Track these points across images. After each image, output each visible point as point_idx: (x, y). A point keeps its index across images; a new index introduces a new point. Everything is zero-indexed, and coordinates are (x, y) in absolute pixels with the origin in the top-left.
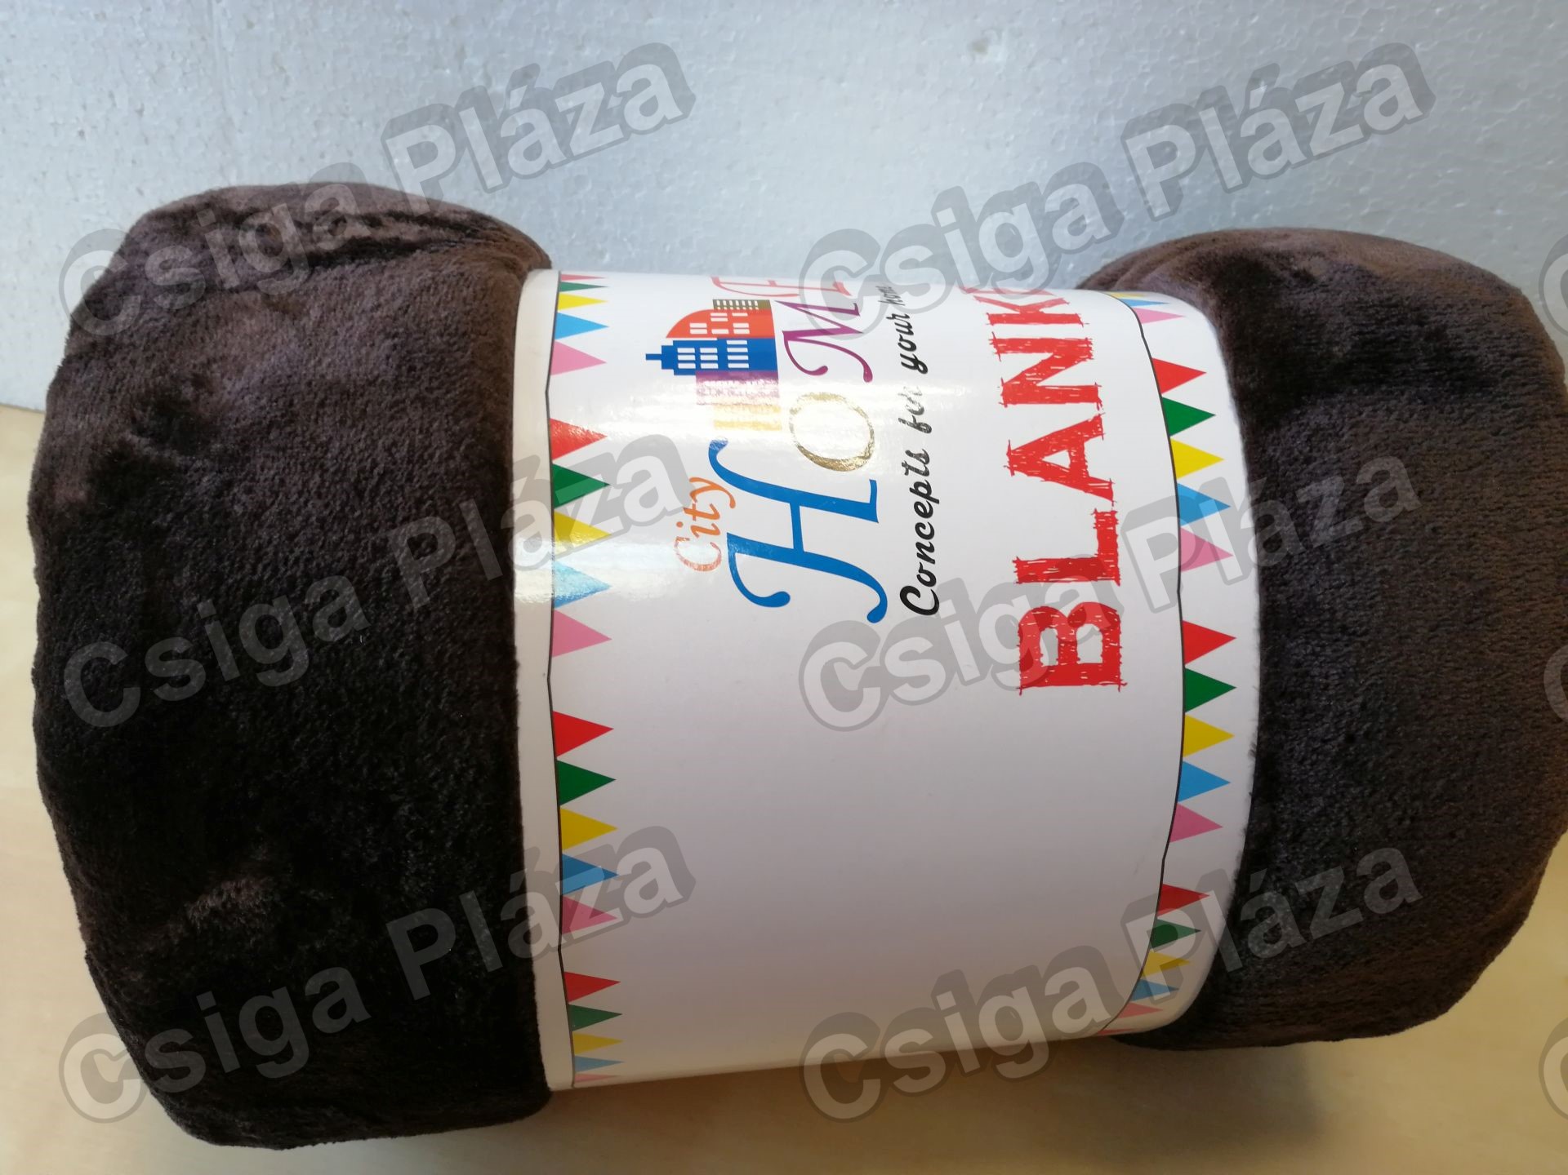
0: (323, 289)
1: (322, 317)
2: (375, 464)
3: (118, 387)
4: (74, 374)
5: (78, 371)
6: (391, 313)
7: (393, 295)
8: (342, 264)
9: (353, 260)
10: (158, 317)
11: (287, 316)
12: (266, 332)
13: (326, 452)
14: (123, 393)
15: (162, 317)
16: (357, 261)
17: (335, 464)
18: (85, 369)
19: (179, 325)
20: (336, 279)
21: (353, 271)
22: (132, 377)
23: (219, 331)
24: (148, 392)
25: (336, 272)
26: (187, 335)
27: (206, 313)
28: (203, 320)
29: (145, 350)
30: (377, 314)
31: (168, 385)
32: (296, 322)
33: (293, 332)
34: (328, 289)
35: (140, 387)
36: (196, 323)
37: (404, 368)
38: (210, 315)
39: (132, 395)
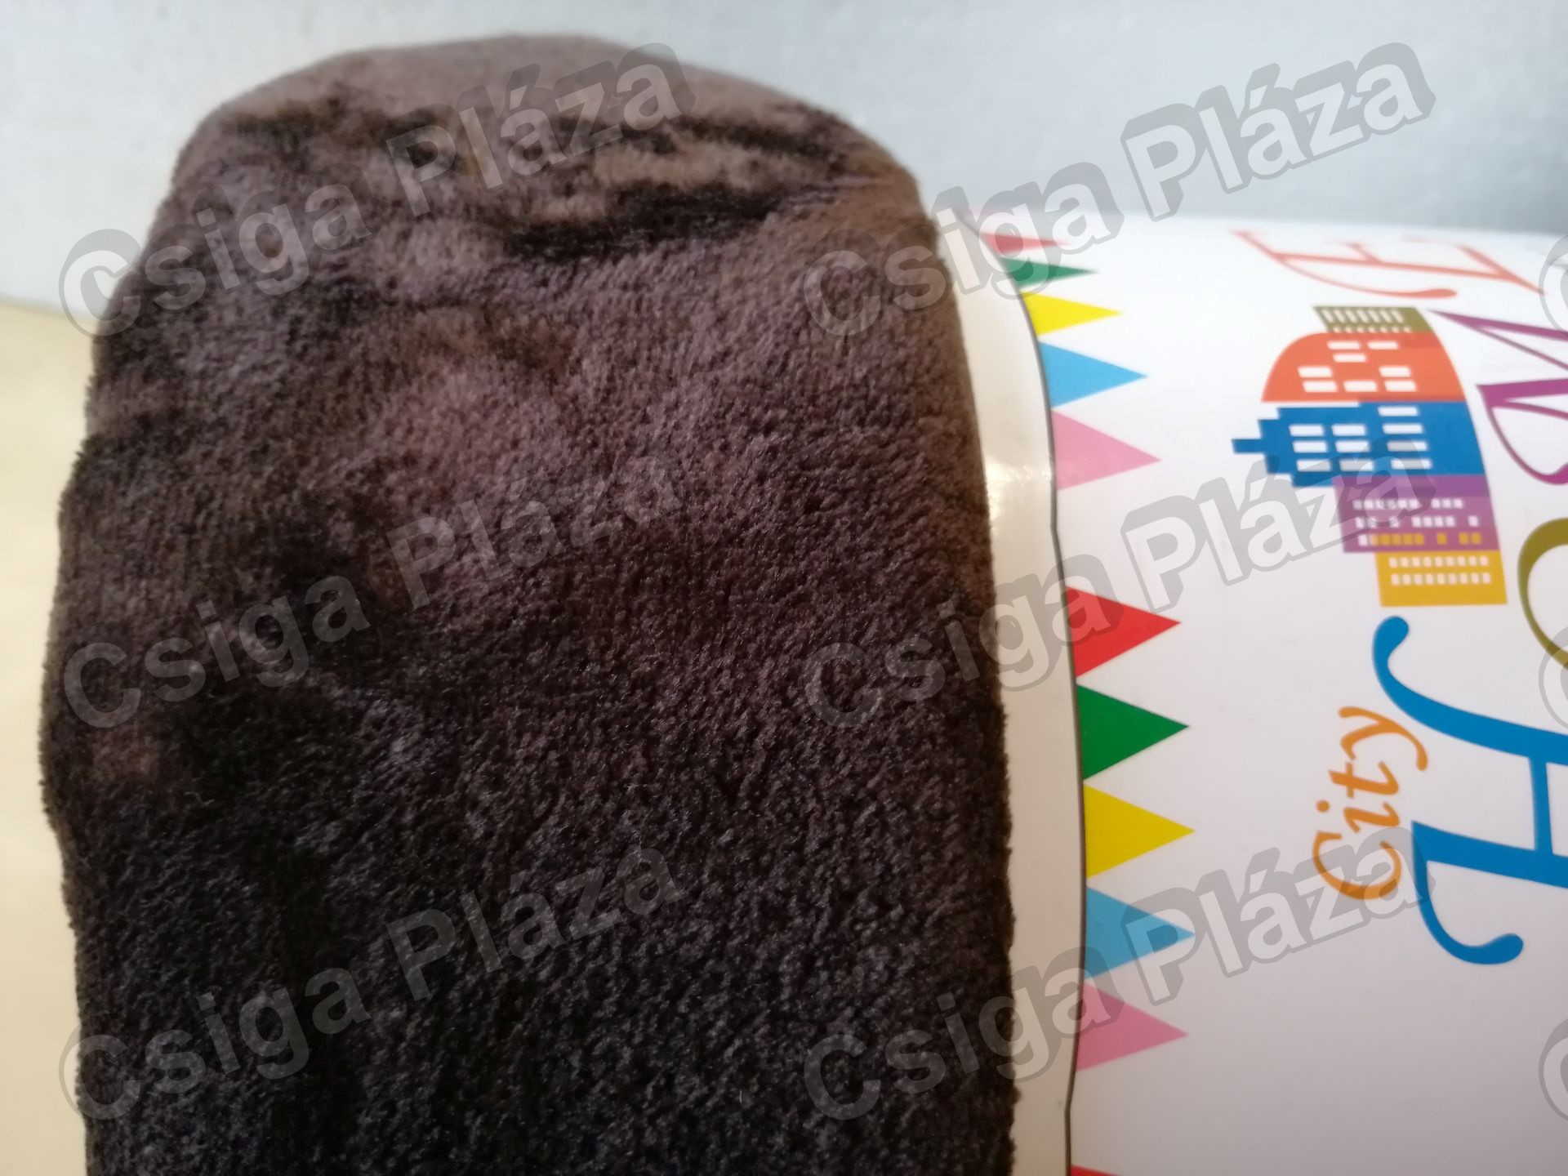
0: (603, 312)
1: (610, 379)
2: (756, 727)
3: (200, 520)
4: (110, 483)
5: (116, 478)
6: (755, 371)
7: (751, 327)
8: (634, 251)
9: (653, 240)
10: (269, 361)
11: (536, 375)
12: (495, 405)
13: (651, 699)
14: (212, 533)
15: (278, 362)
16: (662, 245)
17: (672, 727)
18: (131, 476)
19: (312, 380)
20: (625, 287)
21: (658, 270)
22: (226, 496)
23: (394, 398)
24: (262, 530)
25: (624, 271)
26: (329, 404)
27: (364, 354)
28: (358, 370)
29: (247, 437)
30: (727, 373)
31: (302, 517)
32: (556, 388)
33: (551, 412)
34: (614, 313)
35: (243, 519)
36: (346, 375)
37: (797, 503)
38: (373, 358)
39: (228, 538)
